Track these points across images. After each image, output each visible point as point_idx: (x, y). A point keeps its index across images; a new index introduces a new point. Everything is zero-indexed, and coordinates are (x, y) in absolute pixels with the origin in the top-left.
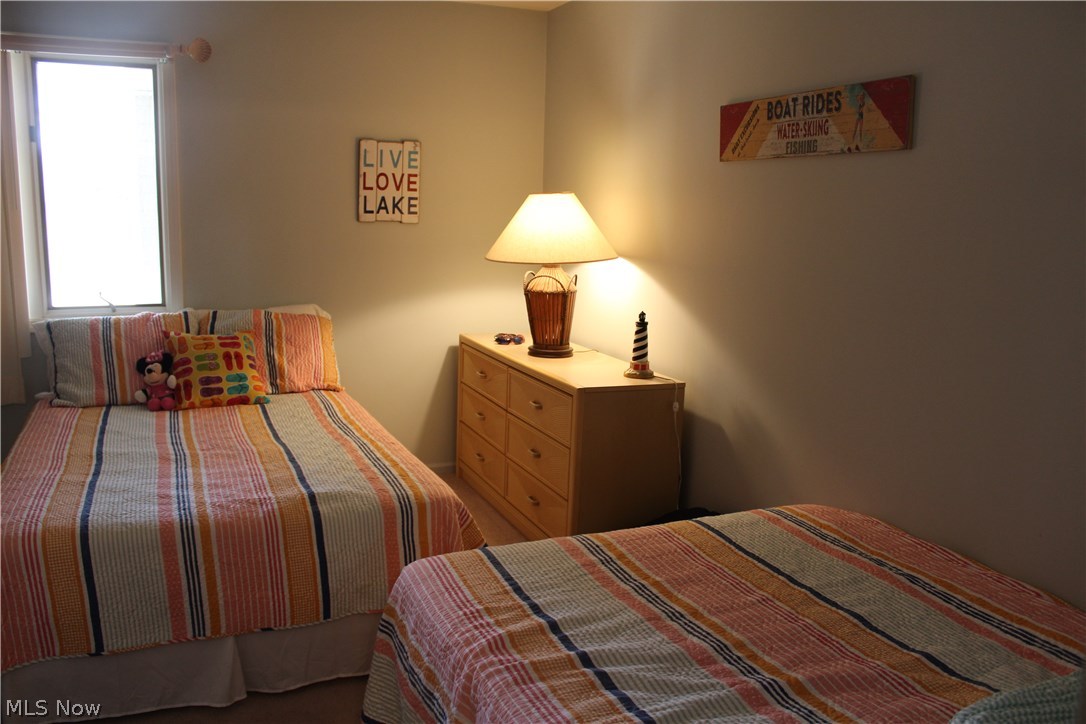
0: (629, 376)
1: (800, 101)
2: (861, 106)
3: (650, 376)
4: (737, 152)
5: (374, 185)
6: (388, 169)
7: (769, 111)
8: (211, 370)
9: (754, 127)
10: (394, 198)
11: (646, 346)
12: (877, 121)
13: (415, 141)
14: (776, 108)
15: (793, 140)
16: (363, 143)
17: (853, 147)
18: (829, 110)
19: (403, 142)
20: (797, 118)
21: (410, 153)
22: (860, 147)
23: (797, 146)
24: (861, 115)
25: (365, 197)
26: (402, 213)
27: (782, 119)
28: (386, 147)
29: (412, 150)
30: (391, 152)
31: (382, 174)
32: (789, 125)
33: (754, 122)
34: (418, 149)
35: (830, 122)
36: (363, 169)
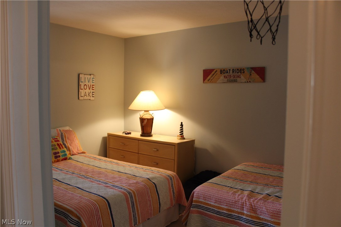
0: (180, 139)
1: (231, 70)
2: (250, 73)
3: (184, 139)
4: (209, 81)
5: (83, 88)
6: (87, 83)
7: (221, 72)
8: (55, 150)
9: (216, 75)
10: (88, 92)
11: (183, 131)
12: (255, 76)
13: (93, 75)
14: (222, 71)
15: (229, 79)
16: (80, 75)
17: (248, 81)
18: (241, 73)
19: (90, 75)
20: (230, 74)
21: (93, 78)
22: (251, 81)
23: (231, 80)
24: (251, 74)
25: (81, 92)
26: (90, 97)
27: (225, 74)
28: (86, 76)
29: (93, 77)
30: (88, 78)
31: (85, 85)
32: (228, 75)
33: (216, 74)
34: (94, 77)
35: (241, 75)
36: (80, 83)
